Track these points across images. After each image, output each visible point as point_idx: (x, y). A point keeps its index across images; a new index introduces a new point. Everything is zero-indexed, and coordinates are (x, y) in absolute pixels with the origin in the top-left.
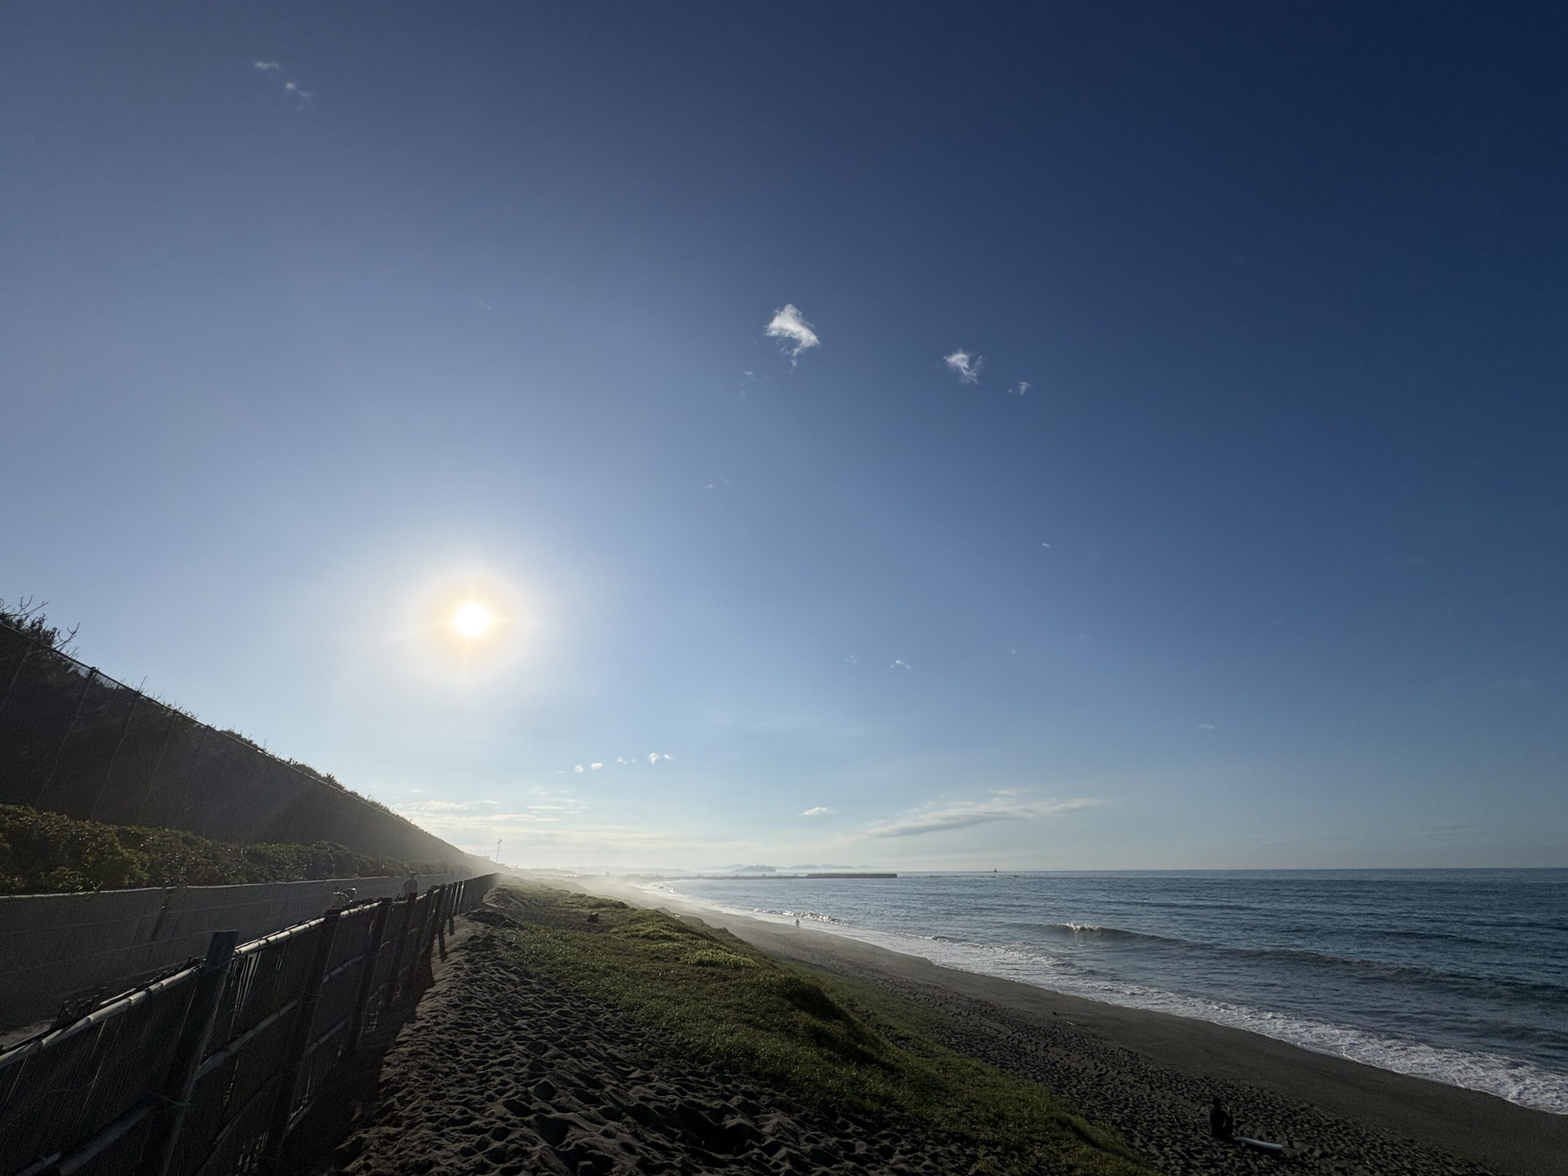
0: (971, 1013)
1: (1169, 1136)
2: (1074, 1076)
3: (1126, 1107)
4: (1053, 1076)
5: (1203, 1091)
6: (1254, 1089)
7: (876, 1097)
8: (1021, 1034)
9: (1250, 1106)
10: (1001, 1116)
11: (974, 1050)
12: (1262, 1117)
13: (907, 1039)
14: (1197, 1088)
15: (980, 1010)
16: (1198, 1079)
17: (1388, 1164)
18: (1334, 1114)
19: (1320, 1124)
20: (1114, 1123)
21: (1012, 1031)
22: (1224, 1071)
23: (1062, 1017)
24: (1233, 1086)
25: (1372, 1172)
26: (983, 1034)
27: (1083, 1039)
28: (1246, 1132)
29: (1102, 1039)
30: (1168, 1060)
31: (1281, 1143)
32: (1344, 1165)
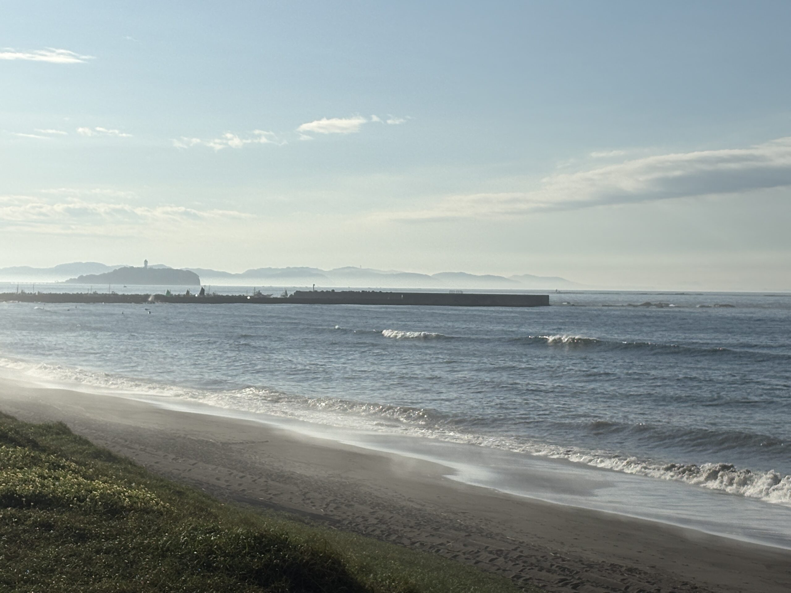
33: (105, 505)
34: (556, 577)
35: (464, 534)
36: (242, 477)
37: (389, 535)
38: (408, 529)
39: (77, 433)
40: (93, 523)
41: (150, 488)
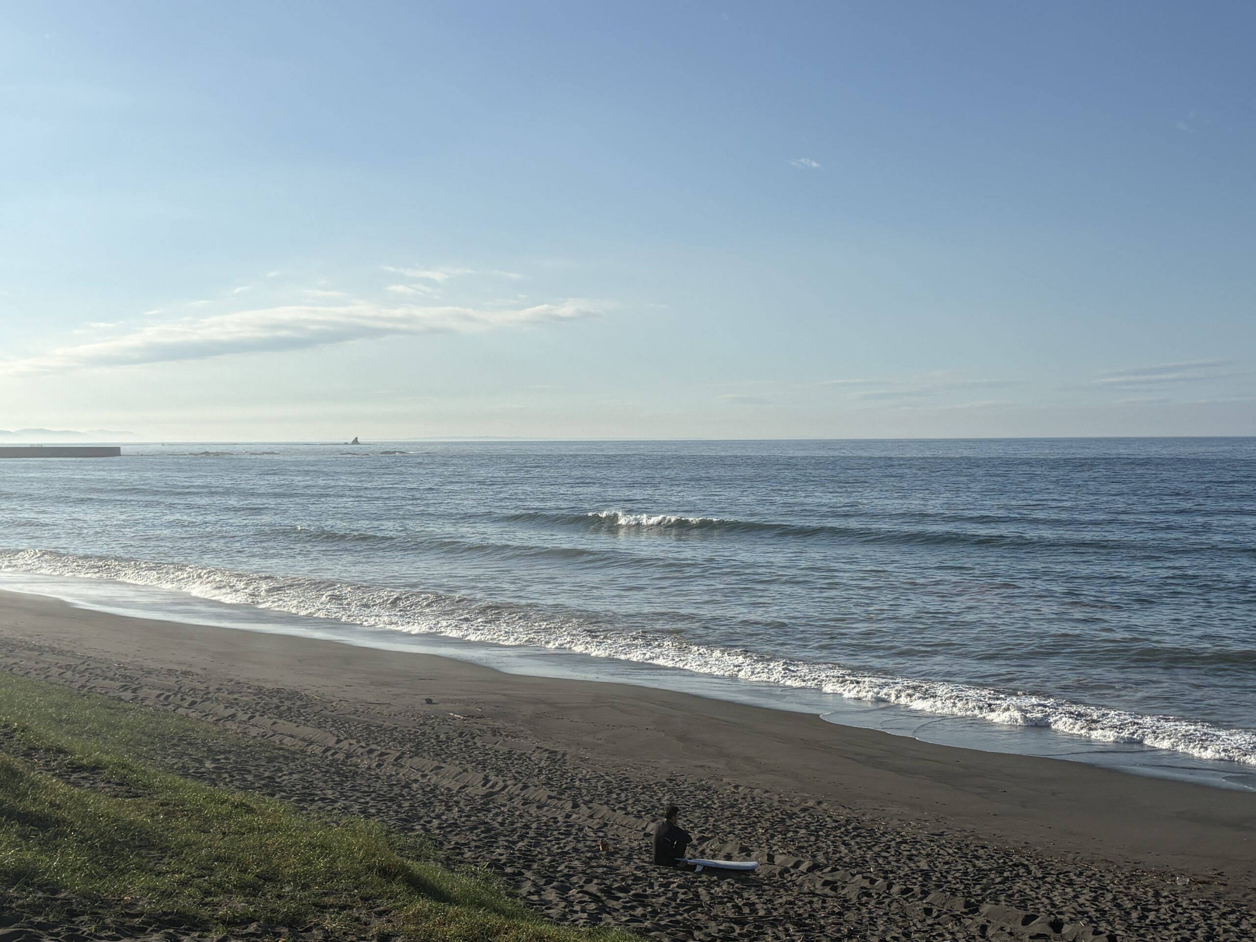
0: (257, 714)
1: (584, 872)
2: (441, 801)
3: (522, 837)
4: (400, 806)
5: (659, 800)
6: (741, 789)
8: (353, 742)
9: (727, 813)
11: (250, 778)
12: (740, 827)
13: (96, 768)
14: (651, 797)
15: (277, 707)
16: (656, 784)
17: (899, 868)
18: (848, 811)
19: (822, 826)
20: (495, 864)
21: (336, 739)
22: (701, 766)
23: (442, 707)
24: (709, 788)
25: (873, 881)
26: (275, 749)
27: (473, 738)
28: (708, 851)
29: (507, 736)
30: (615, 759)
31: (756, 859)
32: (838, 878)
34: (118, 684)
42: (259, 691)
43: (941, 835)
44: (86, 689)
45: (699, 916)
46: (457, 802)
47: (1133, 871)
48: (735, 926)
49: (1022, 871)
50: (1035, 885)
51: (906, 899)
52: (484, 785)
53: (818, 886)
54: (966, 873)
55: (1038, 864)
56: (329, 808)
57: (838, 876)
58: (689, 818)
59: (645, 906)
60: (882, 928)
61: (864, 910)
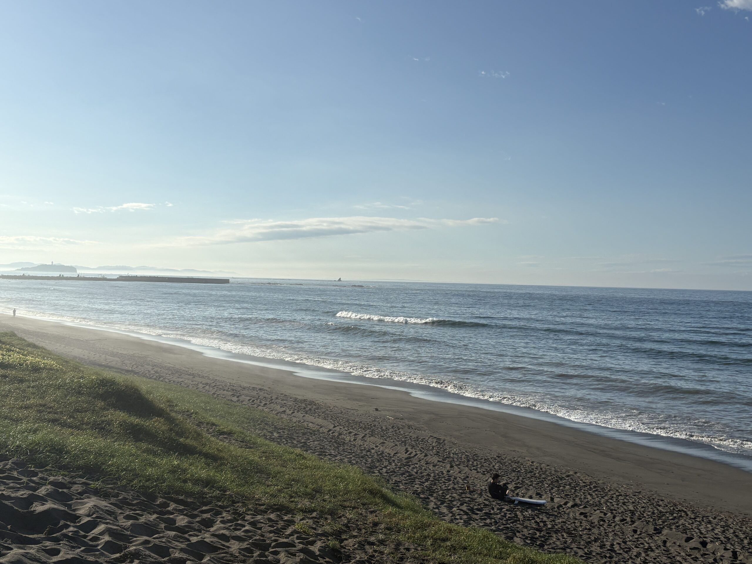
0: (296, 411)
1: (459, 500)
2: (386, 459)
3: (427, 480)
4: (366, 461)
5: (494, 466)
6: (535, 463)
7: (197, 481)
8: (342, 427)
9: (529, 475)
10: (318, 491)
11: (295, 442)
12: (535, 483)
13: (230, 433)
14: (489, 465)
15: (304, 408)
16: (491, 458)
17: (618, 508)
18: (590, 477)
19: (578, 485)
20: (415, 492)
21: (333, 426)
22: (514, 451)
23: (383, 413)
24: (519, 462)
25: (605, 514)
26: (306, 429)
27: (399, 429)
28: (520, 493)
29: (415, 429)
30: (469, 444)
31: (545, 499)
32: (587, 511)
33: (32, 367)
34: (230, 393)
35: (192, 377)
36: (95, 355)
37: (160, 378)
38: (168, 375)
39: (20, 336)
40: (26, 375)
41: (53, 359)
42: (296, 400)
43: (640, 492)
44: (216, 395)
45: (518, 526)
46: (394, 461)
47: (743, 518)
48: (537, 532)
49: (683, 514)
50: (691, 522)
51: (623, 524)
52: (406, 453)
53: (577, 514)
54: (653, 513)
55: (692, 511)
56: (334, 459)
57: (587, 510)
58: (509, 476)
59: (491, 519)
60: (611, 538)
61: (602, 528)
